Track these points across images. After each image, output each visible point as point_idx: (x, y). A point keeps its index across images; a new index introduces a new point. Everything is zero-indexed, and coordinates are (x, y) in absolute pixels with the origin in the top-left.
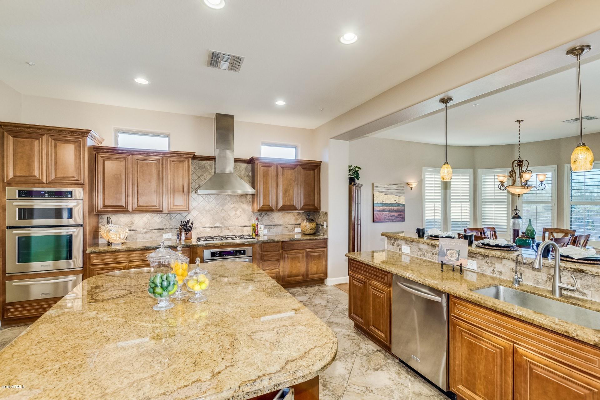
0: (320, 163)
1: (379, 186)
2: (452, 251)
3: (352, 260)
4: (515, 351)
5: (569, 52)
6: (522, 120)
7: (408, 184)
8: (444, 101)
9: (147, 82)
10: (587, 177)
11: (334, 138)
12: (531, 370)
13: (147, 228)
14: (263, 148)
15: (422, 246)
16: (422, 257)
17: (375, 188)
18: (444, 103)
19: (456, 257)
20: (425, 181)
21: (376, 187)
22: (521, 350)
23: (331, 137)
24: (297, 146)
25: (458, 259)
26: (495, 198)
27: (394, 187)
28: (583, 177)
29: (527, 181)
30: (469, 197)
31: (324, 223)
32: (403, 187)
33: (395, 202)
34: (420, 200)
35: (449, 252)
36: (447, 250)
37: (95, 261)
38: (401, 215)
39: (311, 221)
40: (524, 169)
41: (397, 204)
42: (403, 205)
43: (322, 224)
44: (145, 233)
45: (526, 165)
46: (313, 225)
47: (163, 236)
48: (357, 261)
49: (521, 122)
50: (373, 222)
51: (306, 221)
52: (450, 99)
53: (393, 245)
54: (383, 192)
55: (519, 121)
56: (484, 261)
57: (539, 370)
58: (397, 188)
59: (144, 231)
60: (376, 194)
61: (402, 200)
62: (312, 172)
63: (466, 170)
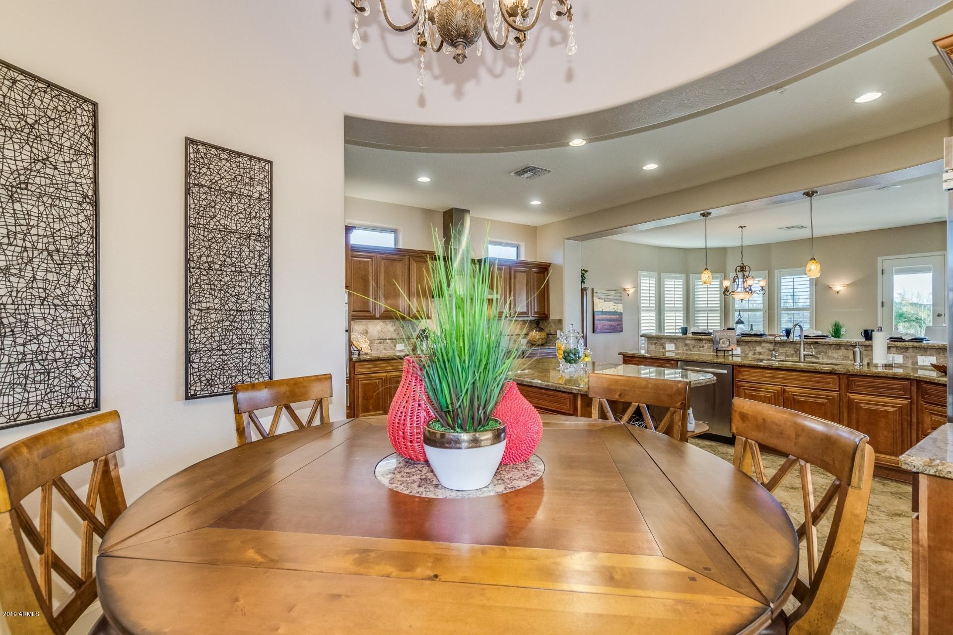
0: (549, 265)
1: (599, 292)
2: (724, 340)
3: (627, 356)
4: (784, 391)
5: (804, 194)
6: (744, 227)
7: (625, 290)
8: (704, 215)
9: (429, 180)
10: (795, 283)
11: (569, 239)
12: (795, 399)
13: (381, 338)
14: (490, 247)
15: (688, 342)
16: (689, 352)
17: (595, 294)
18: (703, 216)
19: (727, 344)
20: (641, 287)
21: (597, 293)
22: (788, 389)
23: (567, 237)
24: (519, 245)
25: (729, 345)
26: (709, 305)
27: (613, 293)
28: (792, 283)
29: (750, 286)
30: (682, 306)
31: (556, 332)
32: (621, 293)
33: (613, 310)
34: (636, 307)
35: (721, 341)
36: (720, 339)
37: (360, 370)
38: (619, 325)
39: (541, 330)
40: (747, 274)
41: (615, 313)
42: (621, 314)
43: (552, 333)
44: (380, 343)
45: (749, 270)
46: (543, 335)
47: (395, 347)
48: (635, 357)
49: (743, 229)
50: (594, 332)
51: (536, 331)
52: (709, 214)
53: (655, 344)
54: (602, 298)
55: (742, 227)
56: (747, 347)
57: (799, 397)
58: (616, 294)
59: (378, 342)
60: (596, 300)
61: (619, 308)
62: (542, 275)
63: (679, 275)
